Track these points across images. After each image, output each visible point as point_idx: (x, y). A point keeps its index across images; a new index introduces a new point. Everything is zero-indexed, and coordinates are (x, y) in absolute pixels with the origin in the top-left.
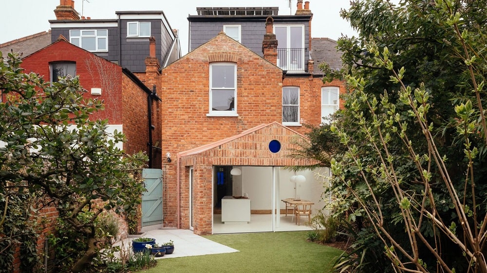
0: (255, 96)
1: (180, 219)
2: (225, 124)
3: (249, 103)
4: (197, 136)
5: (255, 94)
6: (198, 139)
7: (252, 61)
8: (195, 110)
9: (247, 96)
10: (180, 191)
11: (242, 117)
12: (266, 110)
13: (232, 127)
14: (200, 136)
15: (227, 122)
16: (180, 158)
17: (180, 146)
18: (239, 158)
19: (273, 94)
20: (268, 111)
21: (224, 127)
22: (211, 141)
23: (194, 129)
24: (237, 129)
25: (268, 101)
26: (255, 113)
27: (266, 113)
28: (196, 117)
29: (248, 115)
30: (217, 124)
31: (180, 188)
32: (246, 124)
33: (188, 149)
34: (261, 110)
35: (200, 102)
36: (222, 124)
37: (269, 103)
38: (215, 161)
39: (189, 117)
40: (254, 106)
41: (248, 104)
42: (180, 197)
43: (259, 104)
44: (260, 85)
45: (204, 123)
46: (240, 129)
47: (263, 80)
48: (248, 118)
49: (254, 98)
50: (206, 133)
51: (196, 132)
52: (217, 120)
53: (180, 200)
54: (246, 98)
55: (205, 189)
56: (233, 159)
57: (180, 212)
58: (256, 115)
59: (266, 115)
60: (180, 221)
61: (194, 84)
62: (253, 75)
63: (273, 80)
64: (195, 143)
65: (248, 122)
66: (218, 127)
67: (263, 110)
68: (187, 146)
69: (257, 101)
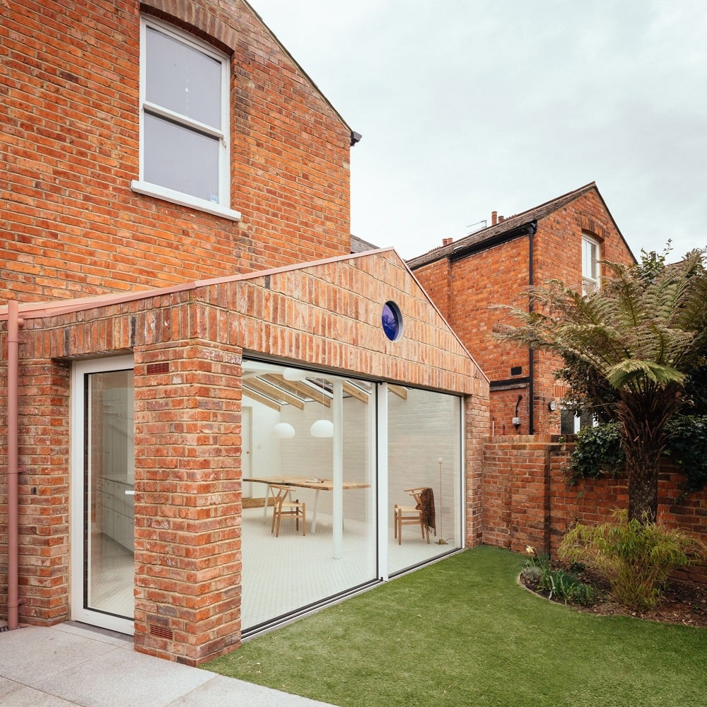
0: (285, 176)
1: (22, 581)
2: (198, 236)
3: (269, 191)
4: (91, 254)
5: (286, 168)
6: (95, 263)
7: (277, 70)
8: (82, 154)
9: (265, 169)
10: (20, 463)
11: (250, 228)
12: (312, 227)
13: (219, 250)
14: (103, 256)
15: (204, 231)
16: (21, 327)
17: (15, 279)
18: (318, 340)
19: (330, 186)
20: (319, 229)
21: (194, 244)
22: (147, 283)
23: (78, 223)
24: (234, 262)
25: (319, 202)
26: (287, 226)
27: (314, 234)
28: (86, 182)
29: (266, 226)
30: (168, 228)
31: (20, 451)
32: (260, 253)
33: (52, 298)
34: (302, 223)
35: (105, 132)
36: (185, 233)
37: (321, 210)
38: (251, 333)
39: (56, 172)
40: (283, 203)
41: (265, 193)
42: (19, 491)
43: (296, 201)
44: (298, 147)
45: (122, 213)
46: (245, 263)
47: (305, 135)
48: (269, 234)
49: (282, 181)
50: (126, 250)
51: (86, 235)
52: (171, 214)
53: (20, 501)
54: (260, 172)
55: (218, 452)
56: (304, 336)
57: (20, 551)
58: (288, 233)
59: (312, 240)
60: (20, 593)
61: (80, 53)
62: (280, 112)
63: (329, 146)
64: (83, 280)
65: (266, 247)
66: (174, 239)
67: (306, 224)
68: (46, 282)
69: (291, 192)
